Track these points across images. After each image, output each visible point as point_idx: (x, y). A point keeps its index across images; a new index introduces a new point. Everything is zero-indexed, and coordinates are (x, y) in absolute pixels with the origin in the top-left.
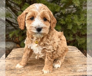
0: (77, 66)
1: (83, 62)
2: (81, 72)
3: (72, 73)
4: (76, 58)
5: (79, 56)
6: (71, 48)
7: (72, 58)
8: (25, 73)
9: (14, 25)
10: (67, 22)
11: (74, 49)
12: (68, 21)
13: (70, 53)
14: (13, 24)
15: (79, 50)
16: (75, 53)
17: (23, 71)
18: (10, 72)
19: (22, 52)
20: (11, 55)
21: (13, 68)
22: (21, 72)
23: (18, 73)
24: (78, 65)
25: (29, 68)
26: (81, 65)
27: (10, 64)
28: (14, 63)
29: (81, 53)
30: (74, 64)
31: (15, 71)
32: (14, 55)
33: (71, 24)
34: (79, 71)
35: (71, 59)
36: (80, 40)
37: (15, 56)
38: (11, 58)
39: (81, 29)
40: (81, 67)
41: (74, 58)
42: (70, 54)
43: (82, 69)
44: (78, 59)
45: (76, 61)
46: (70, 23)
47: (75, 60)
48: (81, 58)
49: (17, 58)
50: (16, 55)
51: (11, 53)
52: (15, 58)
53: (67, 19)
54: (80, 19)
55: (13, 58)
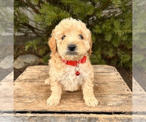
0: (109, 96)
1: (120, 90)
2: (113, 106)
3: (100, 107)
4: (111, 84)
5: (116, 82)
6: (108, 68)
7: (105, 83)
8: (35, 102)
9: (37, 31)
10: (104, 30)
11: (112, 70)
12: (106, 29)
13: (105, 76)
14: (35, 30)
15: (118, 73)
16: (112, 77)
17: (34, 99)
18: (17, 100)
19: (39, 72)
20: (24, 76)
21: (21, 95)
22: (30, 101)
23: (26, 102)
24: (112, 96)
25: (42, 96)
26: (116, 96)
27: (19, 88)
28: (25, 87)
29: (120, 77)
30: (106, 93)
31: (23, 99)
32: (27, 76)
33: (110, 34)
34: (111, 105)
35: (103, 86)
36: (123, 57)
37: (29, 77)
38: (22, 79)
39: (126, 41)
40: (115, 99)
41: (108, 85)
42: (104, 78)
43: (115, 102)
44: (113, 85)
45: (110, 90)
46: (109, 31)
47: (109, 87)
48: (118, 85)
49: (30, 80)
50: (30, 75)
51: (24, 72)
52: (28, 80)
53: (104, 26)
54: (124, 26)
55: (25, 80)
